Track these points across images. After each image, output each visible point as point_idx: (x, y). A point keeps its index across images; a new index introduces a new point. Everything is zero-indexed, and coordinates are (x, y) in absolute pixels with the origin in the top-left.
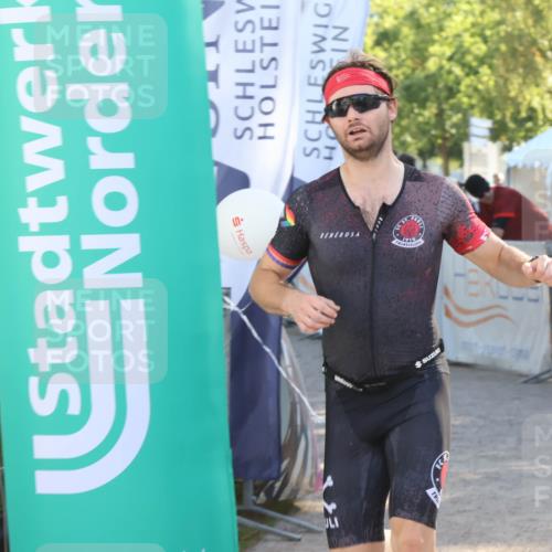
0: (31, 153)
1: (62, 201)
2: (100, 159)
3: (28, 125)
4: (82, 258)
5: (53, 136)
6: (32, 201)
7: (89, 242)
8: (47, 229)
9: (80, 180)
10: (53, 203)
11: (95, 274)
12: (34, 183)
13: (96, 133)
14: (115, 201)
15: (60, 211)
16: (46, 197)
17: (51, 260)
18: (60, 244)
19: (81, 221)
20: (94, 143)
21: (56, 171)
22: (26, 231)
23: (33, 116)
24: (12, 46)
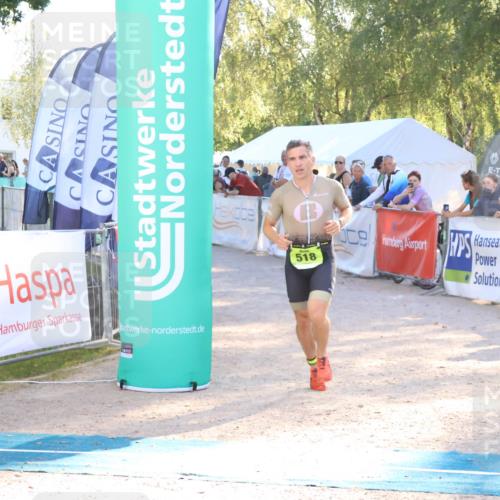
0: (141, 161)
1: (154, 182)
3: (141, 149)
4: (160, 205)
5: (152, 154)
6: (141, 181)
7: (164, 198)
8: (145, 192)
9: (162, 172)
10: (150, 182)
11: (165, 213)
12: (142, 173)
14: (176, 182)
15: (152, 186)
16: (147, 179)
17: (147, 205)
18: (151, 199)
19: (162, 190)
20: (169, 158)
21: (152, 169)
22: (137, 193)
23: (144, 146)
24: (137, 117)
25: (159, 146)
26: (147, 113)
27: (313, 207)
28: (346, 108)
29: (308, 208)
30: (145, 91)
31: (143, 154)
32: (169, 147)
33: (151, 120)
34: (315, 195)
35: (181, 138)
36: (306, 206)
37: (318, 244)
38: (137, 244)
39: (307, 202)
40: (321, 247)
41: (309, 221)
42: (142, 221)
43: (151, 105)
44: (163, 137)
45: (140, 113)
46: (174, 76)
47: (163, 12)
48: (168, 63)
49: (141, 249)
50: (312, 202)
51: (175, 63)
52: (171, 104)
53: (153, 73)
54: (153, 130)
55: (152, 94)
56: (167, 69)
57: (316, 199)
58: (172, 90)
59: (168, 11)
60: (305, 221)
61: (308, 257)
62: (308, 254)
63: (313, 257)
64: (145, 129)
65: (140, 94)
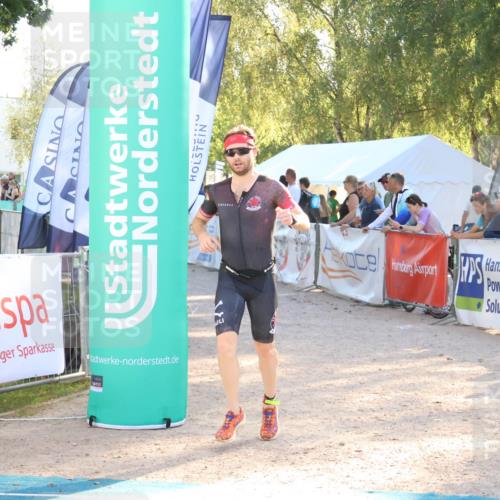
0: (113, 180)
1: (125, 201)
2: (144, 183)
3: (113, 168)
4: (132, 226)
5: (124, 173)
6: (112, 201)
7: (136, 219)
8: (117, 213)
9: (134, 191)
10: (121, 202)
11: (137, 234)
12: (113, 193)
13: (143, 173)
14: (148, 202)
15: (124, 206)
16: (118, 199)
17: (118, 226)
18: (123, 220)
19: (133, 210)
20: (141, 177)
21: (124, 188)
22: (108, 213)
23: (116, 164)
24: (110, 134)
25: (131, 164)
26: (119, 129)
28: (367, 125)
30: (117, 107)
31: (115, 173)
32: (142, 166)
33: (124, 137)
35: (153, 155)
38: (107, 268)
42: (114, 244)
43: (124, 121)
44: (135, 154)
45: (112, 129)
46: (147, 92)
47: (137, 27)
48: (141, 78)
49: (112, 274)
51: (148, 78)
52: (144, 120)
53: (125, 89)
54: (125, 147)
55: (124, 110)
56: (140, 85)
58: (146, 107)
59: (141, 26)
64: (116, 147)
65: (112, 110)
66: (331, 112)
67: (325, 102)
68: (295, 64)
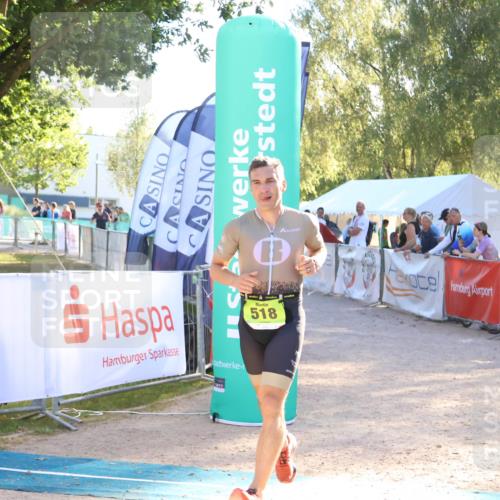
0: (235, 210)
3: (236, 200)
5: (245, 204)
23: (237, 196)
24: (233, 171)
26: (241, 167)
27: (278, 245)
28: (412, 164)
29: (272, 247)
30: (241, 148)
31: (237, 204)
33: (245, 174)
34: (283, 230)
36: (269, 243)
37: (281, 296)
39: (272, 239)
40: (284, 301)
41: (271, 264)
43: (245, 160)
45: (235, 167)
46: (266, 135)
47: (257, 80)
48: (261, 124)
50: (276, 239)
51: (267, 124)
53: (247, 133)
54: (246, 183)
55: (246, 151)
56: (260, 129)
57: (283, 236)
58: (264, 148)
59: (261, 80)
60: (266, 264)
61: (267, 313)
62: (266, 309)
63: (273, 313)
64: (239, 182)
65: (236, 151)
66: (381, 153)
67: (376, 145)
68: (349, 112)
